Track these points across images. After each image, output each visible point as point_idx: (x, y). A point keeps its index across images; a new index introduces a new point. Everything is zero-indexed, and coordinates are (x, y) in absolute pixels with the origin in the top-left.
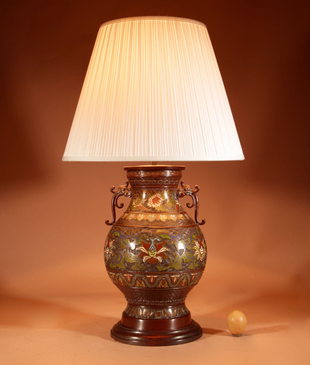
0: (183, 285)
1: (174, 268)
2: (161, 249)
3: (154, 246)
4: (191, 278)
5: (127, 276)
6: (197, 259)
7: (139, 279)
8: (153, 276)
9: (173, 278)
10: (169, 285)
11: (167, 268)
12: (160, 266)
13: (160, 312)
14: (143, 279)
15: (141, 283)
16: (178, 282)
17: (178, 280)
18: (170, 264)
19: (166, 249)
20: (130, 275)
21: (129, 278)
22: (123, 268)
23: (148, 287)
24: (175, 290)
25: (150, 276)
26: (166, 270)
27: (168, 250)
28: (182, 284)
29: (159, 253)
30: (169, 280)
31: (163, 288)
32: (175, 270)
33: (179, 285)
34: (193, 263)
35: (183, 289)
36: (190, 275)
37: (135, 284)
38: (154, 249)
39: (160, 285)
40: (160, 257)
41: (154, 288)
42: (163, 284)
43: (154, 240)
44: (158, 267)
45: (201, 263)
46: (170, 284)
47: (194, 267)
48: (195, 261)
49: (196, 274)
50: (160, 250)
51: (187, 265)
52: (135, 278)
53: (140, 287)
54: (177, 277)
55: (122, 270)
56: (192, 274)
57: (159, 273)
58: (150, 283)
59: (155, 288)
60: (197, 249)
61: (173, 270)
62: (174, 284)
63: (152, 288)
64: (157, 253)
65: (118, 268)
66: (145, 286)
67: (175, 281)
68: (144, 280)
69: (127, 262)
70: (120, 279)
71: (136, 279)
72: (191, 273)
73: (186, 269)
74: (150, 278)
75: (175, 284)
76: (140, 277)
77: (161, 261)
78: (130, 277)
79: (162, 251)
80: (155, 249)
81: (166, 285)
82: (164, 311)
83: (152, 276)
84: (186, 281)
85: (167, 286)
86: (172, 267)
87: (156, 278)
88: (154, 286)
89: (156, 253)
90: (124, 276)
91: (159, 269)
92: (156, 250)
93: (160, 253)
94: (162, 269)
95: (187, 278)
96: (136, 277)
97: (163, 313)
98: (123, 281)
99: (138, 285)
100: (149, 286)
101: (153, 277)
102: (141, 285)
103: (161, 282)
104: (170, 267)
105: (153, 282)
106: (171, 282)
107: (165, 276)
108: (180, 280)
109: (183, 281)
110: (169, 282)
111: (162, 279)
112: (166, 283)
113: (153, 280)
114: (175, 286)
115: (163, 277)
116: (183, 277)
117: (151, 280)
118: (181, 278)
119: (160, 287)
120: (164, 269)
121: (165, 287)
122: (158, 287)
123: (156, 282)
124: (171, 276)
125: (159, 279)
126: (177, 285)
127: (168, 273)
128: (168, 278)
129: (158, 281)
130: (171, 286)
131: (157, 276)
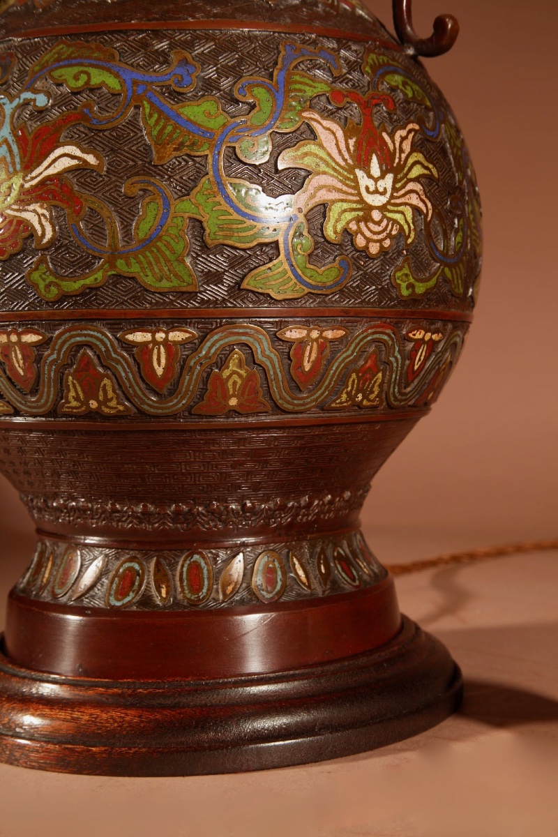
0: (233, 402)
2: (52, 157)
3: (10, 139)
4: (292, 356)
6: (322, 231)
8: (19, 335)
9: (146, 349)
10: (128, 400)
11: (89, 281)
12: (43, 268)
13: (137, 567)
16: (190, 382)
17: (182, 368)
18: (105, 256)
19: (78, 153)
23: (18, 413)
25: (4, 338)
26: (91, 294)
27: (91, 159)
28: (227, 398)
29: (34, 182)
30: (117, 361)
31: (98, 414)
32: (151, 298)
33: (201, 397)
34: (289, 255)
35: (253, 434)
36: (279, 339)
38: (9, 159)
39: (72, 394)
40: (40, 211)
42: (91, 389)
43: (16, 102)
44: (35, 276)
46: (138, 389)
47: (301, 281)
48: (302, 243)
49: (330, 334)
50: (46, 163)
54: (168, 345)
56: (295, 334)
58: (13, 379)
59: (55, 413)
60: (323, 167)
61: (131, 295)
62: (165, 392)
64: (27, 186)
66: (1, 407)
67: (160, 371)
72: (279, 323)
75: (172, 392)
77: (49, 234)
79: (52, 171)
80: (17, 160)
81: (111, 393)
83: (14, 338)
84: (251, 374)
85: (118, 404)
86: (122, 277)
87: (36, 345)
89: (17, 182)
91: (42, 285)
92: (18, 167)
93: (42, 183)
94: (57, 285)
95: (252, 355)
101: (20, 345)
103: (77, 376)
104: (110, 273)
105: (29, 375)
106: (137, 375)
107: (86, 335)
108: (198, 368)
109: (226, 373)
110: (123, 374)
111: (73, 355)
112: (105, 385)
113: (24, 363)
114: (171, 404)
115: (73, 340)
116: (213, 345)
117: (17, 365)
118: (201, 355)
119: (78, 412)
120: (73, 289)
121: (106, 410)
122: (68, 408)
123: (46, 376)
124: (127, 337)
125: (55, 356)
126: (184, 402)
127: (104, 318)
128: (109, 345)
129: (54, 367)
130: (145, 407)
131: (41, 338)
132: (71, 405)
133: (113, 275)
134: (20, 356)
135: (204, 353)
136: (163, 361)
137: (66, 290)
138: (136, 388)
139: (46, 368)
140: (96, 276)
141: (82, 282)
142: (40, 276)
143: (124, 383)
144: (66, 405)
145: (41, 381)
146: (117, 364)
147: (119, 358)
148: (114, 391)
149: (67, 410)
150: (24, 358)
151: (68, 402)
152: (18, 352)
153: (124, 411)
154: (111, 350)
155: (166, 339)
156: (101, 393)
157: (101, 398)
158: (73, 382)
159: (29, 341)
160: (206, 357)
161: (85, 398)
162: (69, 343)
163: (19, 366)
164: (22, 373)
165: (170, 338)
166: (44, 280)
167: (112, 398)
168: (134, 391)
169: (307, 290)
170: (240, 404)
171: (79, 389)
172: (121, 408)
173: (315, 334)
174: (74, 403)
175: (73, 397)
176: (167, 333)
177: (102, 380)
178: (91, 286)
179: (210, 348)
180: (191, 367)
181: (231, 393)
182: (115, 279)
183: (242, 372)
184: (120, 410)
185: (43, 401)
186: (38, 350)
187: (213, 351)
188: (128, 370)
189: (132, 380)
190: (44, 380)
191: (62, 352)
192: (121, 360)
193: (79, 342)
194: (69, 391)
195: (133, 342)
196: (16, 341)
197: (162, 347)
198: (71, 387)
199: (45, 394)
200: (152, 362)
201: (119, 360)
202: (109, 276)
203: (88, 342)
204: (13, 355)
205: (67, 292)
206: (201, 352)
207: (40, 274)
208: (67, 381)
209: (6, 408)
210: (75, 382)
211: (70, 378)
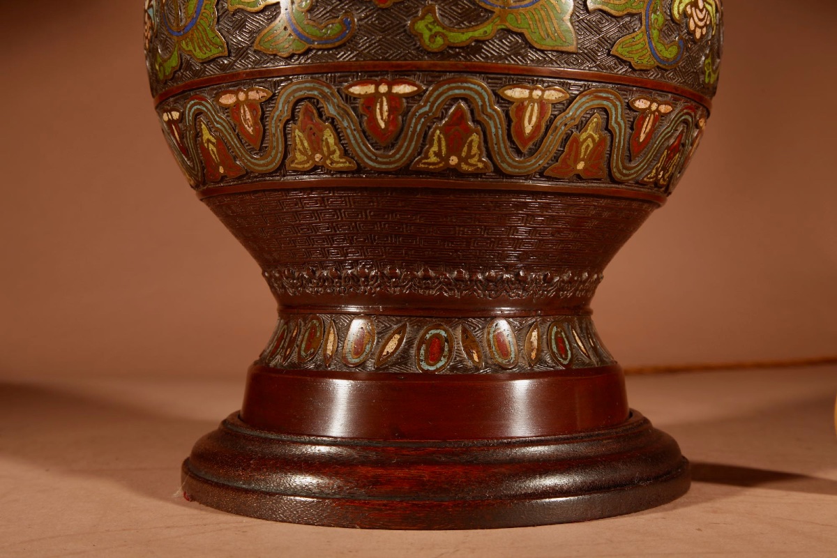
0: (581, 166)
1: (521, 35)
4: (634, 126)
5: (237, 105)
6: (671, 10)
7: (307, 111)
8: (390, 85)
9: (521, 106)
10: (489, 156)
11: (478, 33)
12: (429, 18)
13: (443, 333)
14: (331, 110)
15: (316, 144)
16: (552, 142)
17: (548, 128)
18: (497, 10)
20: (253, 95)
21: (248, 116)
22: (215, 52)
23: (360, 169)
24: (535, 193)
25: (370, 89)
26: (476, 47)
28: (576, 162)
30: (491, 117)
31: (455, 171)
32: (533, 55)
33: (556, 159)
34: (648, 27)
35: (582, 201)
36: (630, 107)
37: (285, 157)
39: (435, 148)
41: (397, 172)
42: (455, 144)
44: (421, 26)
45: (695, 48)
46: (503, 147)
47: (654, 54)
48: (658, 18)
49: (663, 109)
51: (610, 29)
52: (281, 108)
53: (313, 170)
54: (542, 103)
55: (212, 70)
56: (641, 104)
57: (426, 61)
58: (370, 132)
59: (405, 170)
61: (515, 51)
62: (525, 151)
63: (387, 172)
65: (189, 66)
66: (342, 164)
67: (528, 129)
68: (333, 121)
69: (232, 9)
70: (206, 135)
71: (286, 115)
72: (632, 92)
73: (601, 56)
74: (371, 100)
75: (532, 153)
76: (309, 98)
78: (251, 105)
81: (475, 150)
82: (464, 331)
83: (383, 89)
84: (602, 140)
85: (478, 161)
86: (509, 31)
87: (408, 96)
88: (399, 156)
90: (225, 108)
91: (427, 34)
94: (444, 36)
95: (608, 120)
96: (287, 101)
97: (459, 345)
98: (221, 143)
99: (304, 153)
100: (366, 153)
101: (392, 97)
102: (318, 157)
103: (445, 130)
104: (499, 27)
105: (391, 128)
106: (506, 132)
107: (465, 88)
108: (563, 128)
109: (584, 136)
110: (493, 130)
111: (445, 109)
112: (472, 141)
113: (389, 116)
114: (529, 164)
115: (450, 93)
116: (580, 107)
117: (379, 117)
118: (567, 116)
119: (435, 169)
120: (460, 40)
121: (464, 167)
122: (425, 163)
123: (411, 129)
124: (506, 92)
125: (427, 108)
126: (541, 162)
127: (487, 71)
128: (486, 100)
129: (423, 120)
130: (504, 166)
131: (415, 89)
132: (429, 161)
133: (502, 29)
134: (385, 108)
135: (571, 114)
136: (534, 119)
137: (452, 41)
138: (502, 145)
139: (414, 121)
140: (485, 29)
141: (470, 34)
142: (427, 26)
143: (492, 139)
144: (423, 161)
145: (403, 135)
146: (490, 119)
147: (494, 113)
148: (479, 148)
149: (423, 166)
150: (390, 111)
151: (427, 157)
152: (385, 103)
153: (482, 169)
154: (488, 104)
155: (541, 98)
156: (465, 149)
157: (464, 154)
158: (439, 136)
159: (401, 92)
160: (573, 118)
161: (446, 155)
162: (446, 95)
163: (382, 119)
164: (383, 125)
165: (545, 97)
166: (430, 30)
167: (475, 155)
168: (499, 148)
169: (657, 64)
170: (585, 169)
171: (443, 143)
172: (480, 165)
173: (654, 107)
174: (433, 159)
175: (435, 152)
176: (543, 91)
177: (471, 135)
178: (479, 38)
179: (577, 110)
180: (556, 127)
181: (582, 156)
182: (502, 34)
183: (596, 136)
184: (478, 168)
185: (398, 156)
186: (408, 103)
187: (578, 113)
188: (499, 126)
189: (500, 136)
190: (407, 134)
191: (436, 105)
192: (495, 115)
193: (456, 94)
194: (431, 145)
195: (511, 97)
196: (385, 91)
197: (536, 105)
198: (436, 142)
199: (403, 149)
200: (524, 120)
201: (493, 115)
202: (498, 31)
203: (466, 95)
204: (378, 106)
205: (454, 43)
206: (568, 113)
207: (426, 23)
208: (433, 135)
209: (347, 164)
210: (442, 136)
211: (438, 132)
